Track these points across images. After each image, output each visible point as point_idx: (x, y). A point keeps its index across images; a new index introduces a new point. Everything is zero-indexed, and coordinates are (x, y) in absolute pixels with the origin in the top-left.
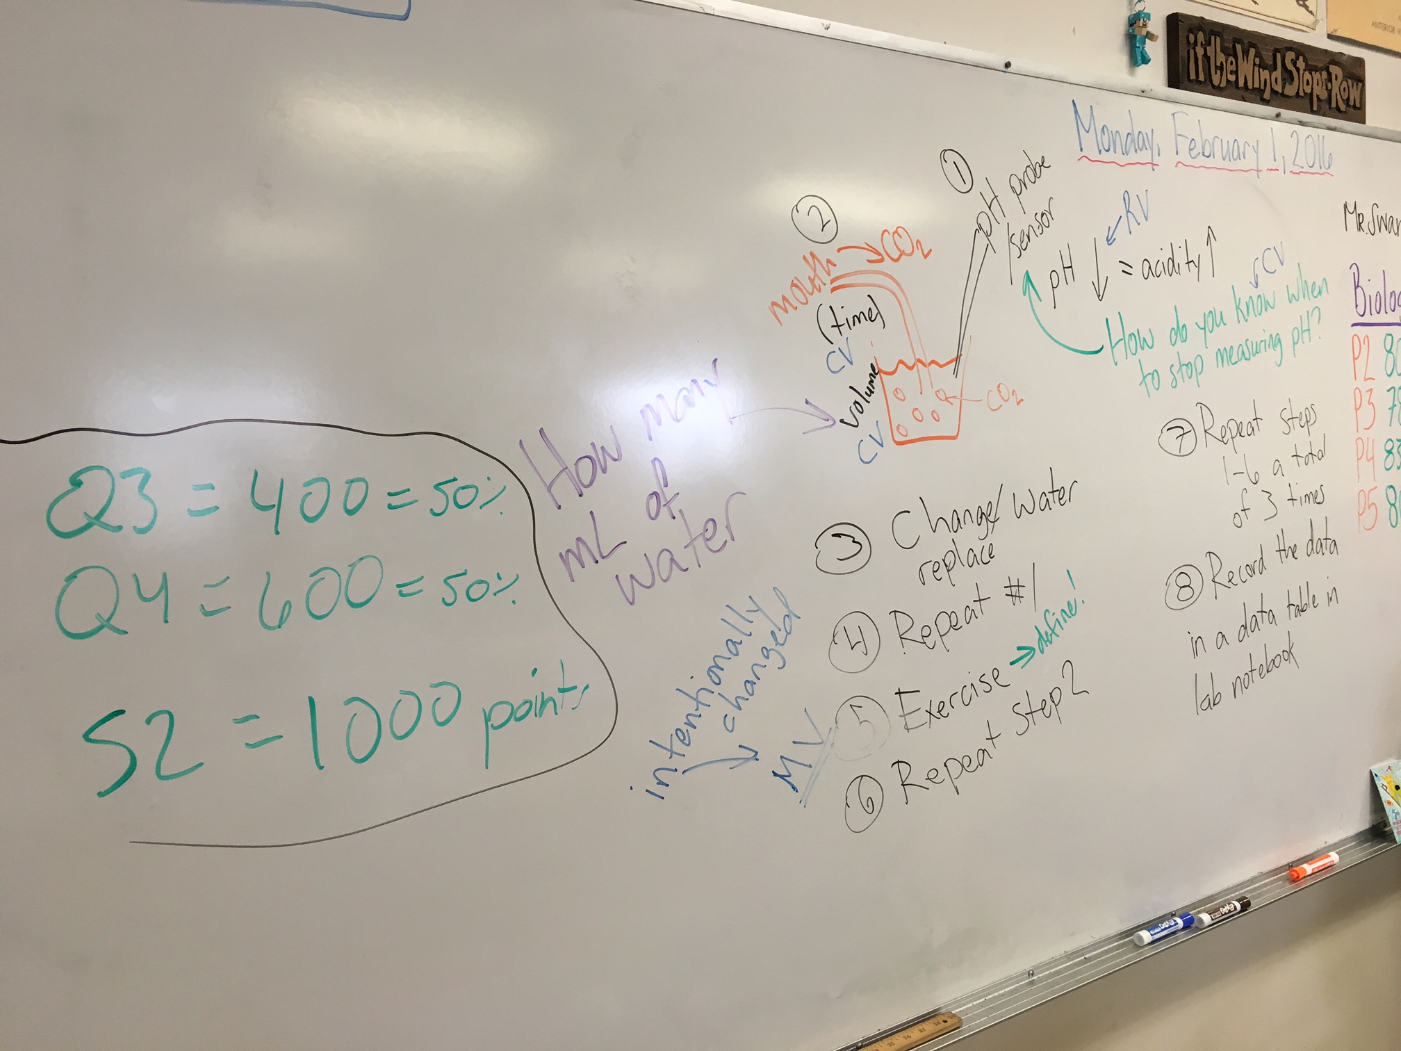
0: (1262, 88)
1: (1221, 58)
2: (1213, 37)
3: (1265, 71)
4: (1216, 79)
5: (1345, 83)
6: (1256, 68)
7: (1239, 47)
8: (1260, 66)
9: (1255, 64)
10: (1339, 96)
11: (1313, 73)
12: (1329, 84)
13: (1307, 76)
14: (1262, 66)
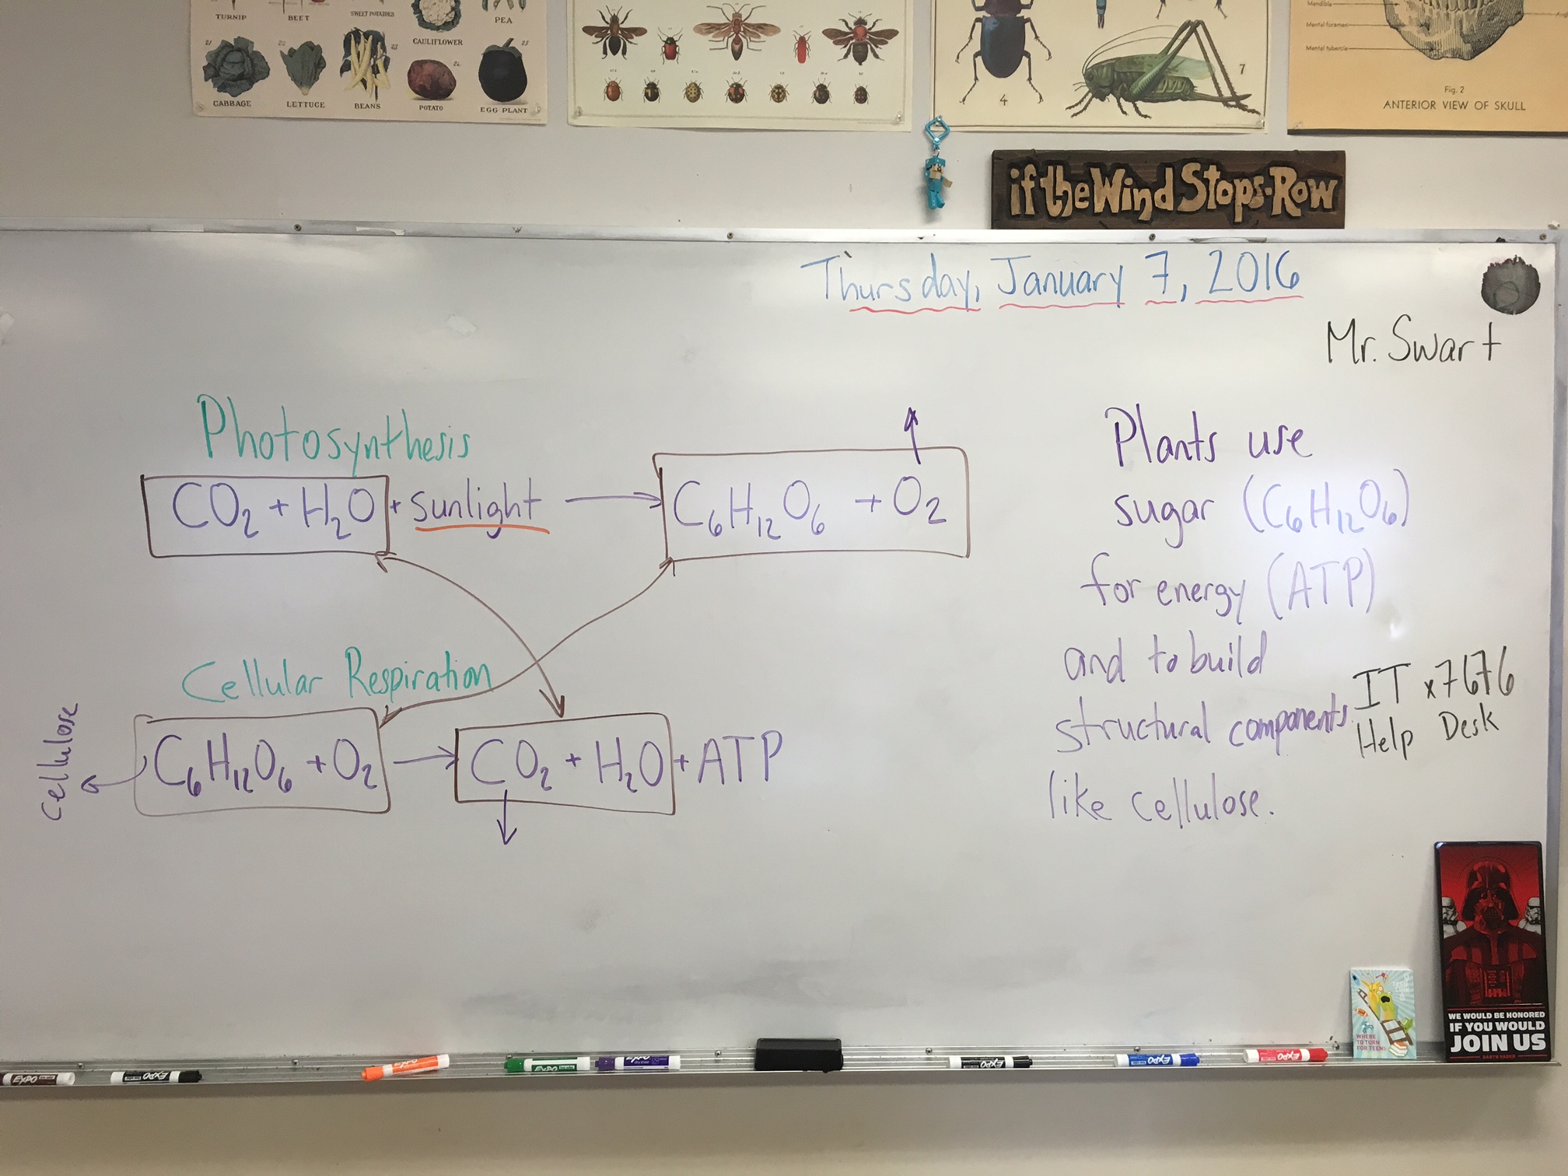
0: (1137, 208)
1: (1064, 186)
2: (1051, 169)
3: (1142, 191)
4: (1054, 210)
5: (1302, 185)
6: (1127, 191)
7: (1096, 173)
8: (1131, 187)
9: (1124, 186)
10: (1288, 202)
11: (1237, 181)
12: (1269, 191)
13: (1224, 185)
14: (1139, 185)
